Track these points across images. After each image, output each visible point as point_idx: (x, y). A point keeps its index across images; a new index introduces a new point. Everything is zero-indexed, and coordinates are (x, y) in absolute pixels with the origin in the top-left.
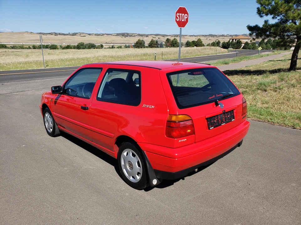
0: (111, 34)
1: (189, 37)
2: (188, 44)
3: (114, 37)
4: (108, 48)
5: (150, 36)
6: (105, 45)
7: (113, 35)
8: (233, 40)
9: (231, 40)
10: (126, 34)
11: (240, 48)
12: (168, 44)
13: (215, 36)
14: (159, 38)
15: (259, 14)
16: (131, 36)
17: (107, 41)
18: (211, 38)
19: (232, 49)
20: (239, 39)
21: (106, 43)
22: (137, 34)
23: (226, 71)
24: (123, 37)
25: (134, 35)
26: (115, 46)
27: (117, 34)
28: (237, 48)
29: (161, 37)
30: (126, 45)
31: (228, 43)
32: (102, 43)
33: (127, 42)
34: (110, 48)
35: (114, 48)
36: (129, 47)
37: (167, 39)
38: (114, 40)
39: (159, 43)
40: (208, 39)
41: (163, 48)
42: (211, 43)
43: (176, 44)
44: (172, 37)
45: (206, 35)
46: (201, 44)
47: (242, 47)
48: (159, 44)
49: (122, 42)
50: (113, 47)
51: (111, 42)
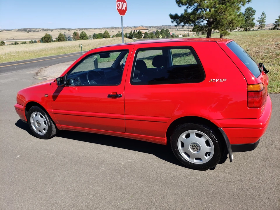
0: (11, 30)
1: (94, 30)
2: (95, 37)
3: (16, 32)
4: (10, 44)
5: (55, 30)
6: (6, 41)
7: (14, 30)
8: (134, 30)
9: (133, 31)
10: (28, 30)
11: (141, 38)
12: (76, 37)
13: (117, 28)
14: (64, 32)
15: (178, 4)
16: (34, 31)
17: (8, 37)
18: (113, 30)
19: (136, 39)
20: (140, 30)
21: (7, 39)
22: (41, 29)
23: (150, 56)
24: (26, 32)
25: (38, 30)
26: (18, 42)
27: (19, 29)
28: (139, 38)
29: (67, 31)
30: (32, 40)
31: (131, 34)
32: (2, 40)
33: (31, 37)
34: (12, 44)
35: (18, 44)
36: (35, 42)
37: (74, 32)
38: (15, 36)
39: (67, 36)
40: (111, 31)
41: (72, 41)
42: (115, 35)
43: (85, 36)
44: (77, 30)
45: (109, 28)
46: (108, 36)
47: (143, 36)
48: (66, 38)
49: (26, 37)
50: (16, 43)
51: (12, 38)
